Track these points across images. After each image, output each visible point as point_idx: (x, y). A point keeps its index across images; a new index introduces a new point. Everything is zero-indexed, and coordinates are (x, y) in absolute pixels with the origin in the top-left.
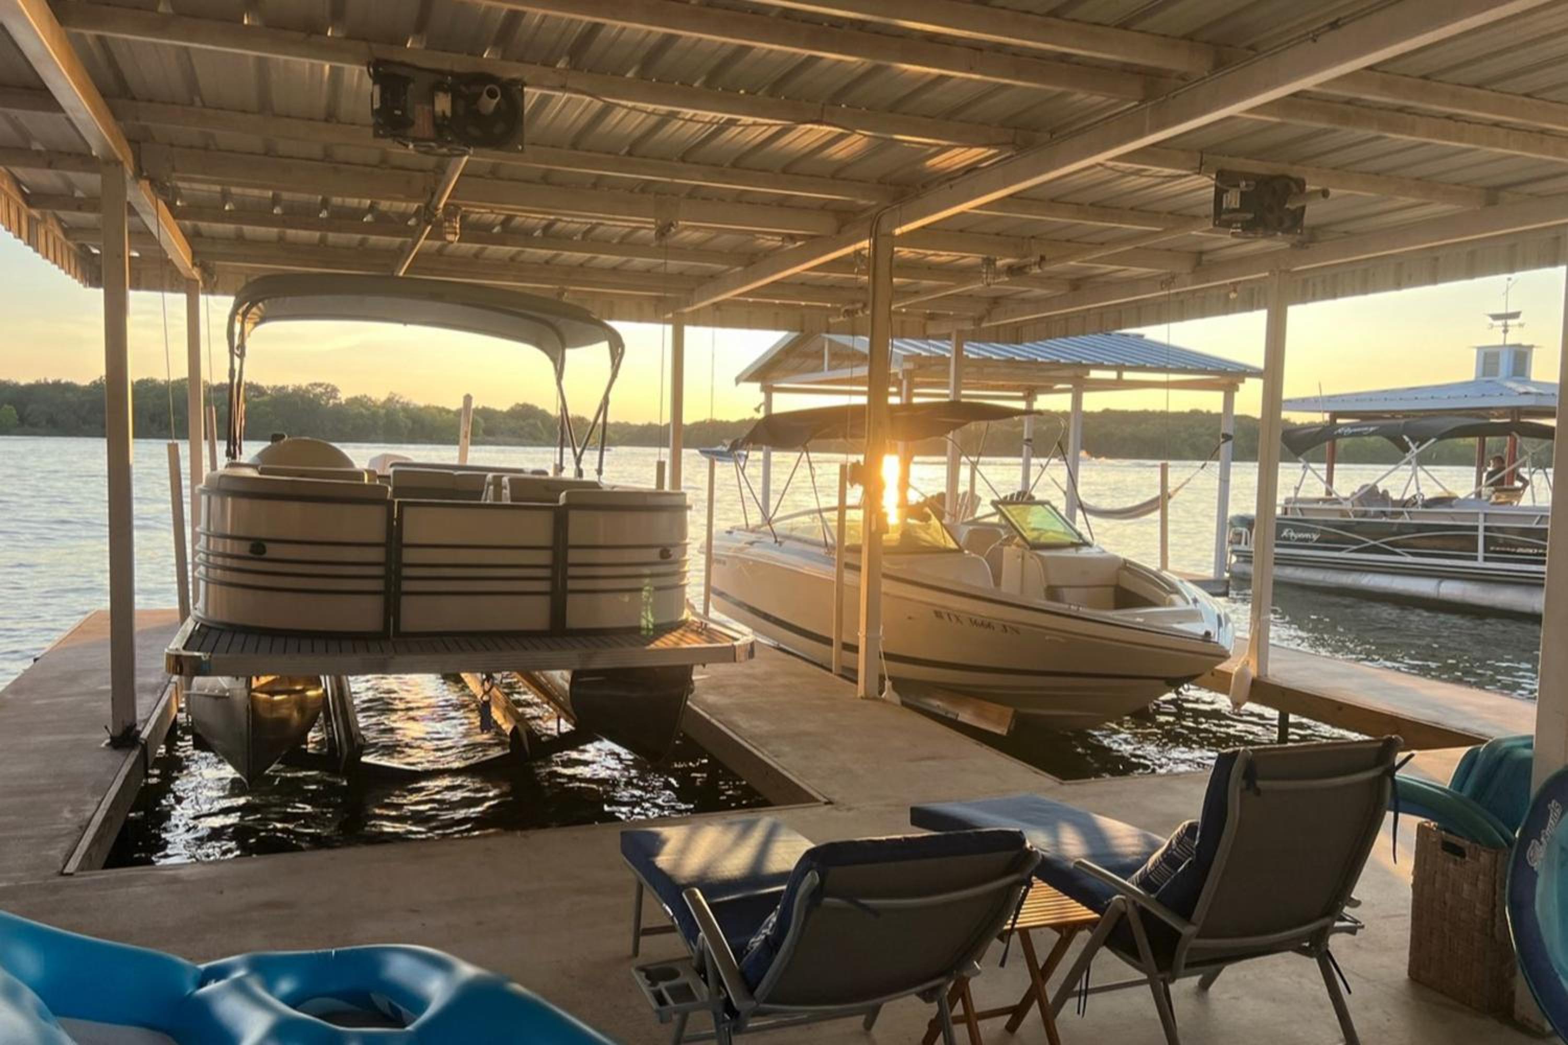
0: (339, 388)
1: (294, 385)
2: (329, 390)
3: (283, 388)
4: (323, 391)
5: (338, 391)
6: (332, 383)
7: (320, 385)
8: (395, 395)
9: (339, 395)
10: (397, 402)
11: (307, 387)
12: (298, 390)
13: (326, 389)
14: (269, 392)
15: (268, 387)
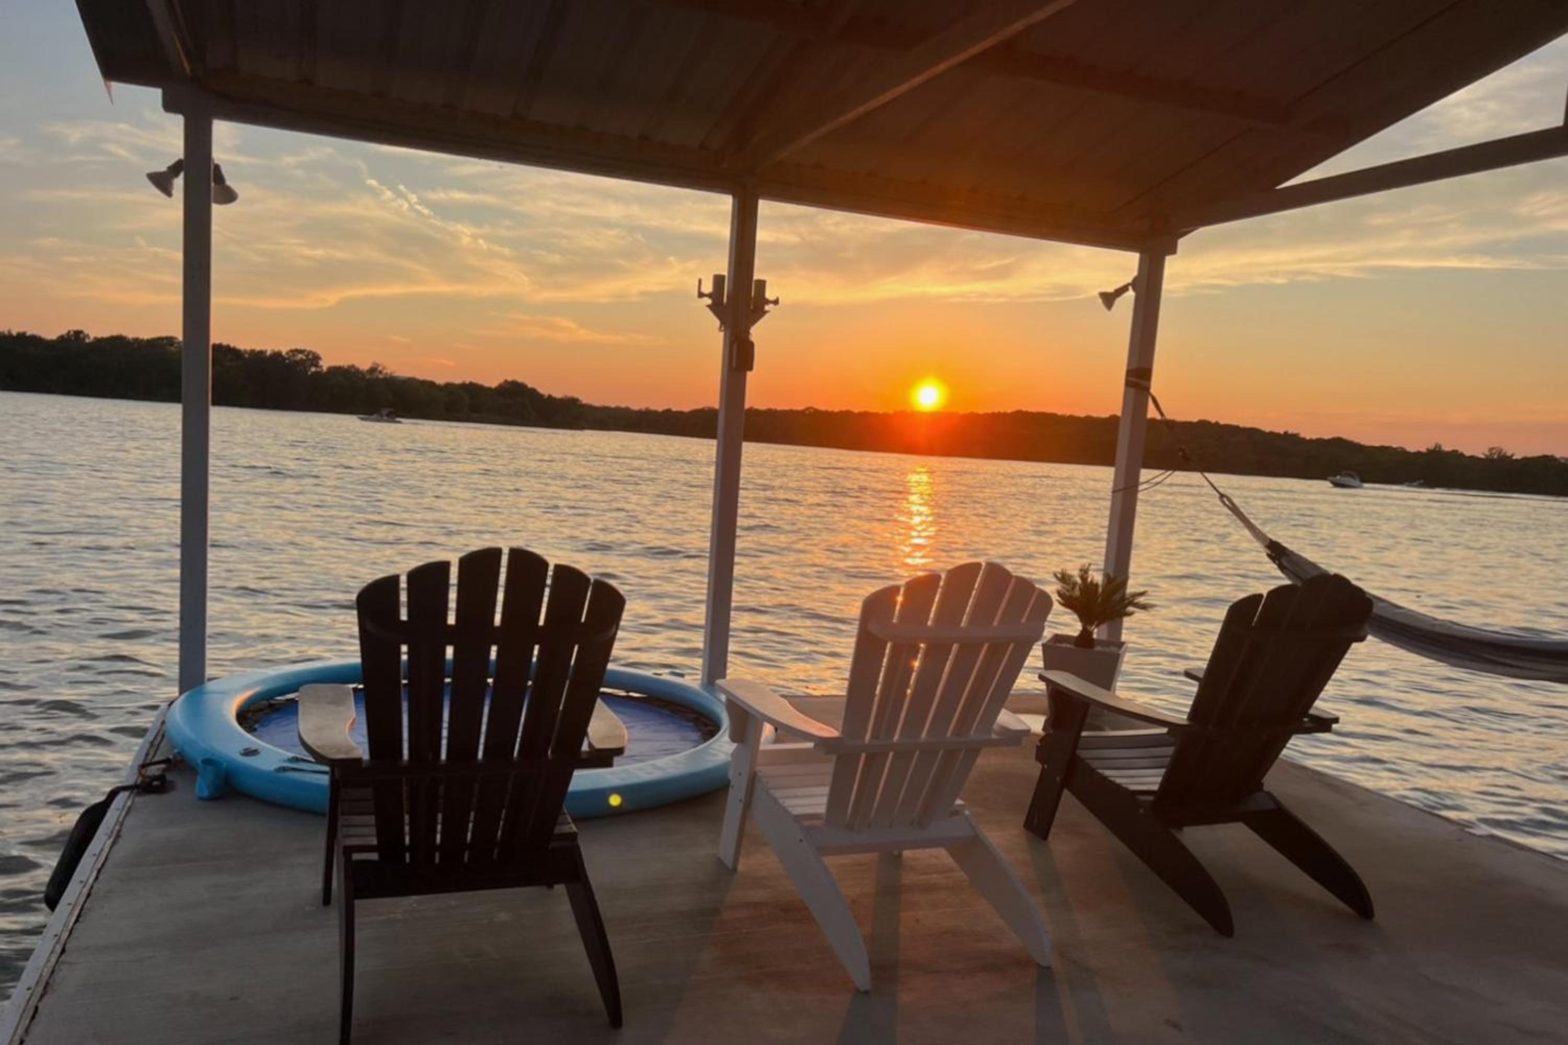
0: (322, 356)
2: (310, 357)
3: (262, 352)
4: (304, 358)
5: (320, 359)
6: (314, 350)
7: (301, 352)
8: (378, 365)
9: (321, 363)
10: (380, 372)
11: (287, 353)
12: (277, 355)
13: (307, 356)
14: (247, 356)
15: (246, 351)
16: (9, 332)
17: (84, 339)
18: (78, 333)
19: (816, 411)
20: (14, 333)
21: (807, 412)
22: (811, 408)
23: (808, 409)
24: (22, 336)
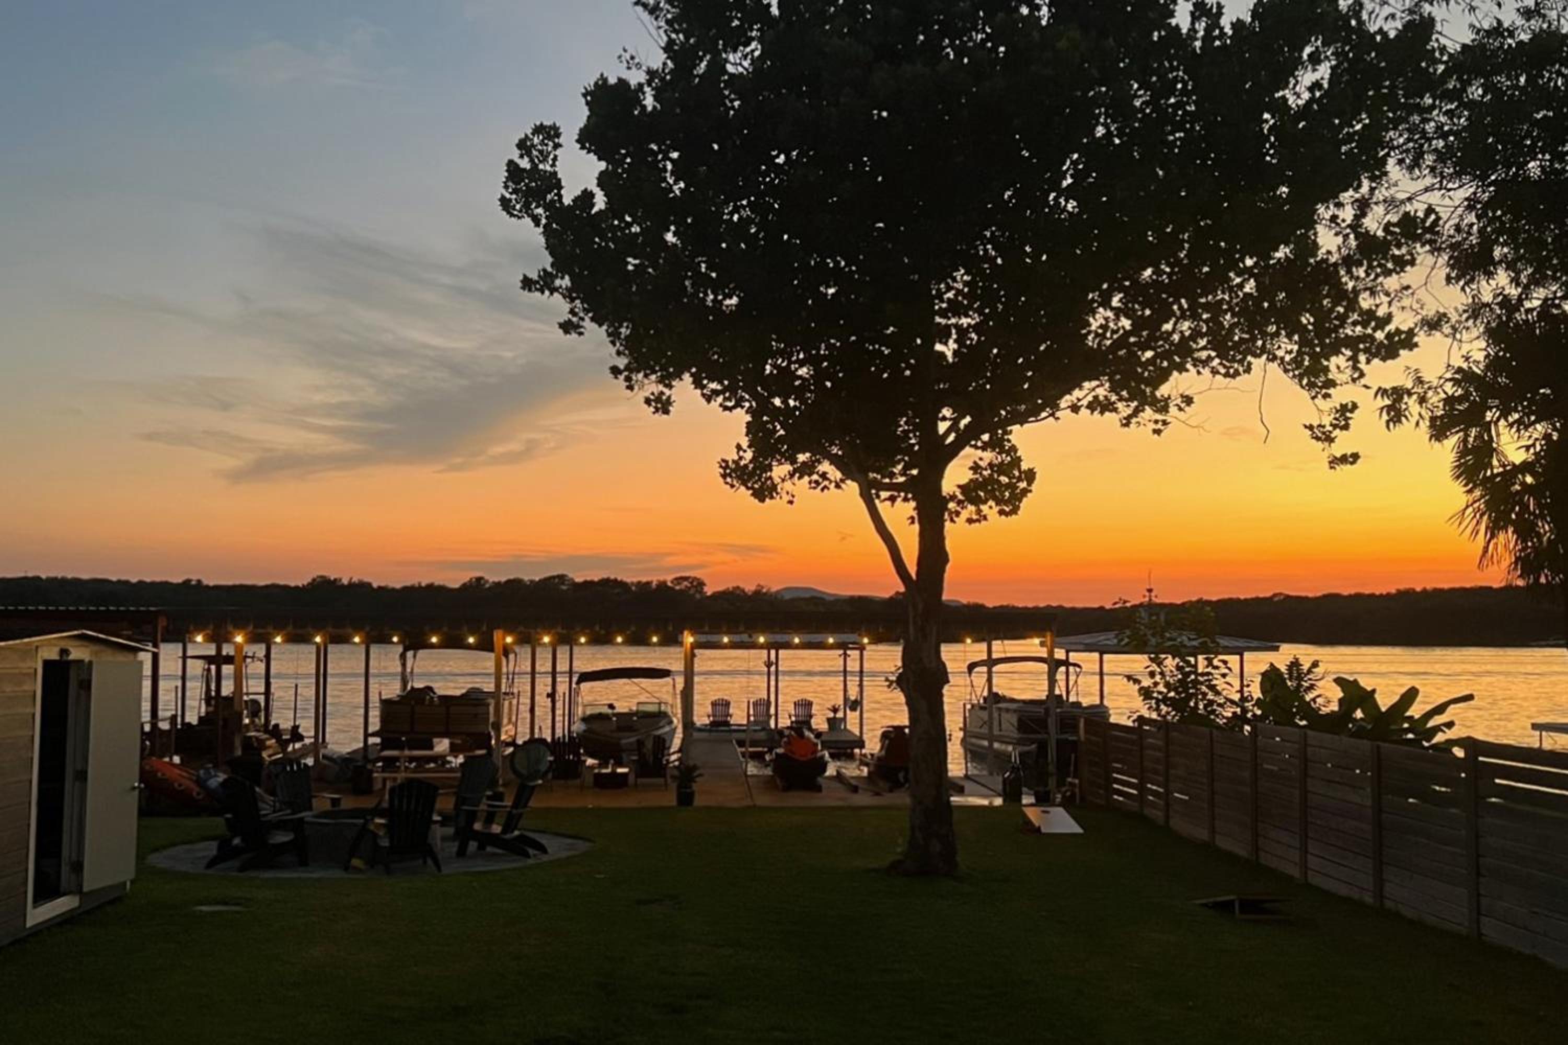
0: (706, 581)
1: (658, 581)
2: (695, 583)
3: (648, 583)
4: (689, 585)
5: (704, 584)
6: (698, 576)
7: (685, 579)
8: (763, 587)
9: (706, 589)
11: (672, 582)
12: (662, 585)
13: (691, 583)
14: (633, 588)
15: (632, 583)
16: (420, 583)
17: (484, 585)
18: (479, 579)
19: (1288, 597)
20: (423, 584)
21: (1276, 599)
22: (1281, 594)
23: (1275, 595)
24: (430, 587)
